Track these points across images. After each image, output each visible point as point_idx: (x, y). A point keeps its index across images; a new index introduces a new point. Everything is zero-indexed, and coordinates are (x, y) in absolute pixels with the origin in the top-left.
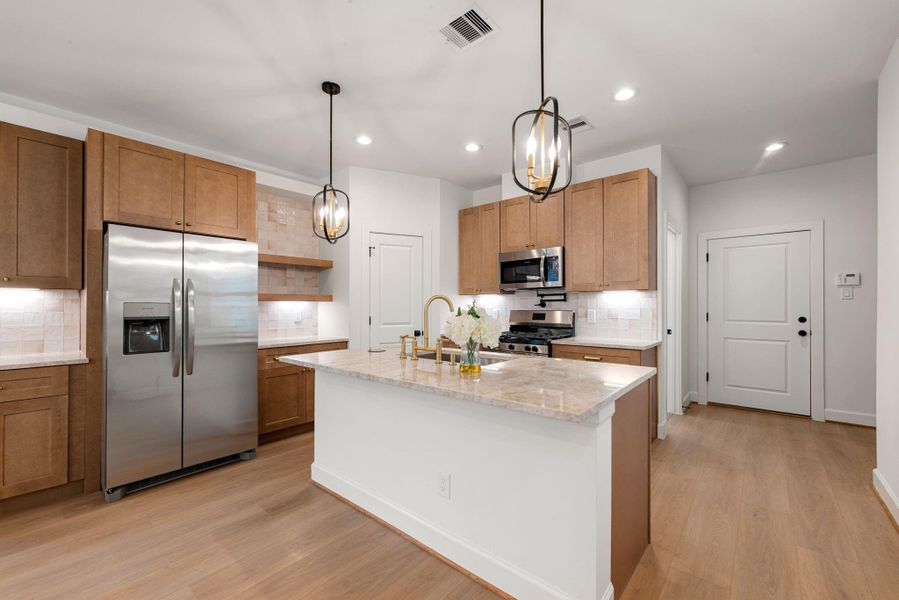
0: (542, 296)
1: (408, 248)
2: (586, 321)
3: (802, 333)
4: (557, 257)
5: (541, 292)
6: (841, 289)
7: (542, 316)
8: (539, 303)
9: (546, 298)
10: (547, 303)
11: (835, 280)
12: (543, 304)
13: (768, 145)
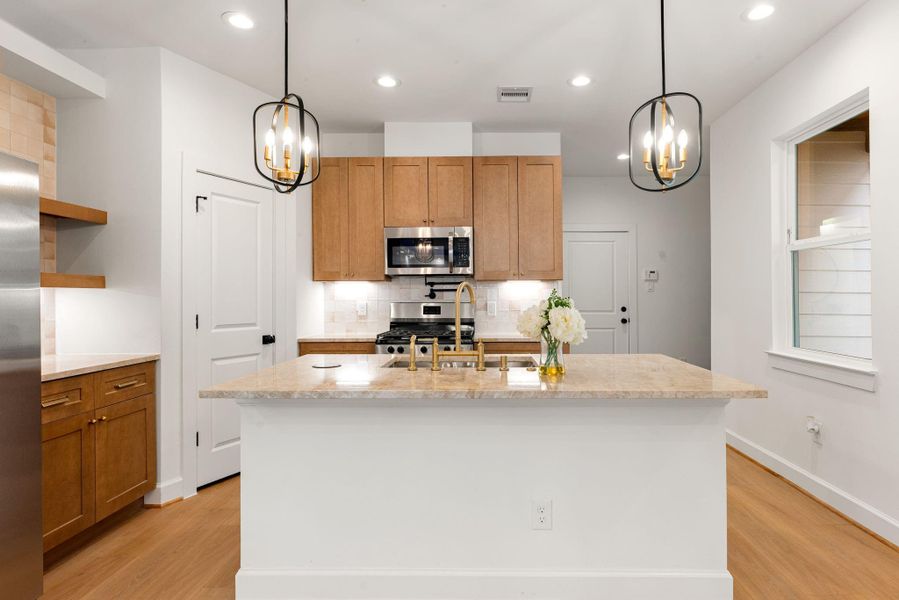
0: (432, 284)
1: (254, 205)
2: (486, 314)
3: (624, 321)
4: (467, 239)
5: (429, 280)
6: (647, 283)
7: (436, 310)
8: (428, 293)
9: (436, 287)
10: (436, 293)
11: (643, 276)
12: (432, 295)
13: (620, 154)
